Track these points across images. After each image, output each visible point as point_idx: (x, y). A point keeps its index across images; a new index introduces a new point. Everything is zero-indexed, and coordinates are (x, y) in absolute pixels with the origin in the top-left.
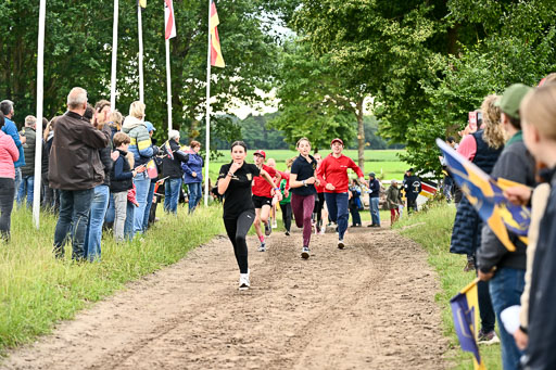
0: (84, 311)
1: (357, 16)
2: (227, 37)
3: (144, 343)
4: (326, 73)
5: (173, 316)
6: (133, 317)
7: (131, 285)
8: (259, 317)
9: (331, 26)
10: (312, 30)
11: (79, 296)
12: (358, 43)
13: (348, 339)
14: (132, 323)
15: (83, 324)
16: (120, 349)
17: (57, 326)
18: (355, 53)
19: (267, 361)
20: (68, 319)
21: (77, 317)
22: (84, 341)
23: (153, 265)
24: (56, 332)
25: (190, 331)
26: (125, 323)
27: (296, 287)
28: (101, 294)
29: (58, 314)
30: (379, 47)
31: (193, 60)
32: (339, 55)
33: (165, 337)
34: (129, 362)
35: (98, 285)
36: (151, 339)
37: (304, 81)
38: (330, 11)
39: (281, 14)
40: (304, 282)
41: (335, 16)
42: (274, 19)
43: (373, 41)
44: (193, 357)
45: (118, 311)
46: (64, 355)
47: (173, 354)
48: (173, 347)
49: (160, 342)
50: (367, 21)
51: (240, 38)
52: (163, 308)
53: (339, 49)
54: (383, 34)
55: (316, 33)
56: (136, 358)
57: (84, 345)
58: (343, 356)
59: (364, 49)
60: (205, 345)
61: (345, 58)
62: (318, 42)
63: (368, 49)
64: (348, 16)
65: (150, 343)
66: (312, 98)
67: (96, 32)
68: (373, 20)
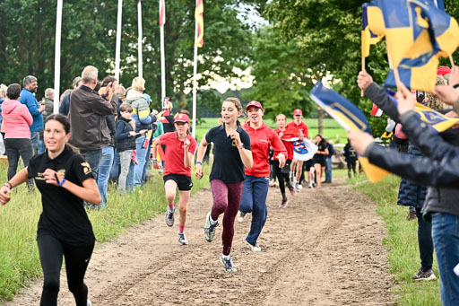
1: (318, 8)
2: (210, 25)
3: (142, 277)
4: (292, 55)
5: (166, 255)
6: (133, 256)
7: (131, 229)
9: (296, 16)
12: (319, 30)
13: (310, 275)
14: (133, 260)
16: (122, 281)
18: (316, 40)
19: (244, 292)
22: (93, 275)
25: (181, 267)
26: (126, 260)
27: (268, 232)
28: (107, 236)
30: (336, 34)
31: (182, 44)
32: (302, 41)
33: (159, 272)
34: (130, 292)
35: (105, 229)
36: (149, 274)
37: (274, 61)
38: (296, 4)
39: (256, 6)
40: (274, 227)
41: (300, 8)
42: (249, 10)
43: (331, 30)
44: (183, 289)
45: (121, 250)
47: (166, 286)
48: (166, 280)
49: (156, 276)
50: (326, 13)
51: (221, 26)
52: (158, 249)
53: (304, 36)
54: (340, 24)
55: (284, 21)
56: (136, 289)
57: (93, 278)
58: (307, 289)
59: (324, 35)
60: (192, 279)
61: (308, 43)
62: (286, 29)
63: (327, 36)
64: (310, 9)
65: (147, 277)
66: (281, 75)
67: (103, 20)
68: (331, 12)
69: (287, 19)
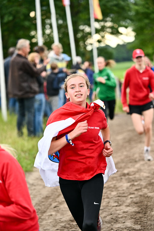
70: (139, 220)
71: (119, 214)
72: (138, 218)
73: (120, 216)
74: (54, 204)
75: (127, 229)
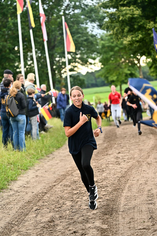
0: (22, 175)
1: (133, 20)
3: (51, 187)
4: (122, 48)
5: (63, 173)
6: (44, 176)
7: (42, 160)
8: (104, 169)
9: (121, 26)
10: (113, 30)
11: (18, 169)
12: (135, 33)
13: (147, 176)
14: (45, 179)
15: (22, 182)
16: (40, 192)
17: (10, 184)
18: (134, 39)
19: (110, 190)
20: (15, 180)
21: (19, 179)
22: (23, 190)
23: (51, 149)
24: (9, 187)
25: (72, 179)
26: (41, 179)
27: (119, 153)
28: (28, 166)
29: (10, 178)
30: (145, 34)
32: (126, 41)
33: (61, 184)
34: (45, 198)
35: (26, 162)
36: (55, 186)
37: (112, 53)
38: (120, 19)
39: (98, 23)
40: (123, 150)
41: (123, 21)
42: (94, 27)
44: (75, 192)
45: (37, 173)
46: (15, 197)
47: (66, 191)
48: (65, 188)
49: (59, 186)
50: (138, 22)
51: (79, 37)
52: (58, 170)
53: (127, 37)
54: (147, 28)
55: (115, 30)
56: (49, 195)
57: (23, 192)
58: (146, 184)
59: (138, 36)
60: (80, 186)
61: (129, 41)
62: (116, 34)
63: (140, 36)
64: (129, 21)
65: (54, 187)
66: (116, 61)
67: (11, 41)
68: (141, 21)
69: (116, 28)
70: (106, 221)
71: (89, 216)
72: (105, 219)
73: (90, 217)
74: (35, 208)
75: (96, 228)
